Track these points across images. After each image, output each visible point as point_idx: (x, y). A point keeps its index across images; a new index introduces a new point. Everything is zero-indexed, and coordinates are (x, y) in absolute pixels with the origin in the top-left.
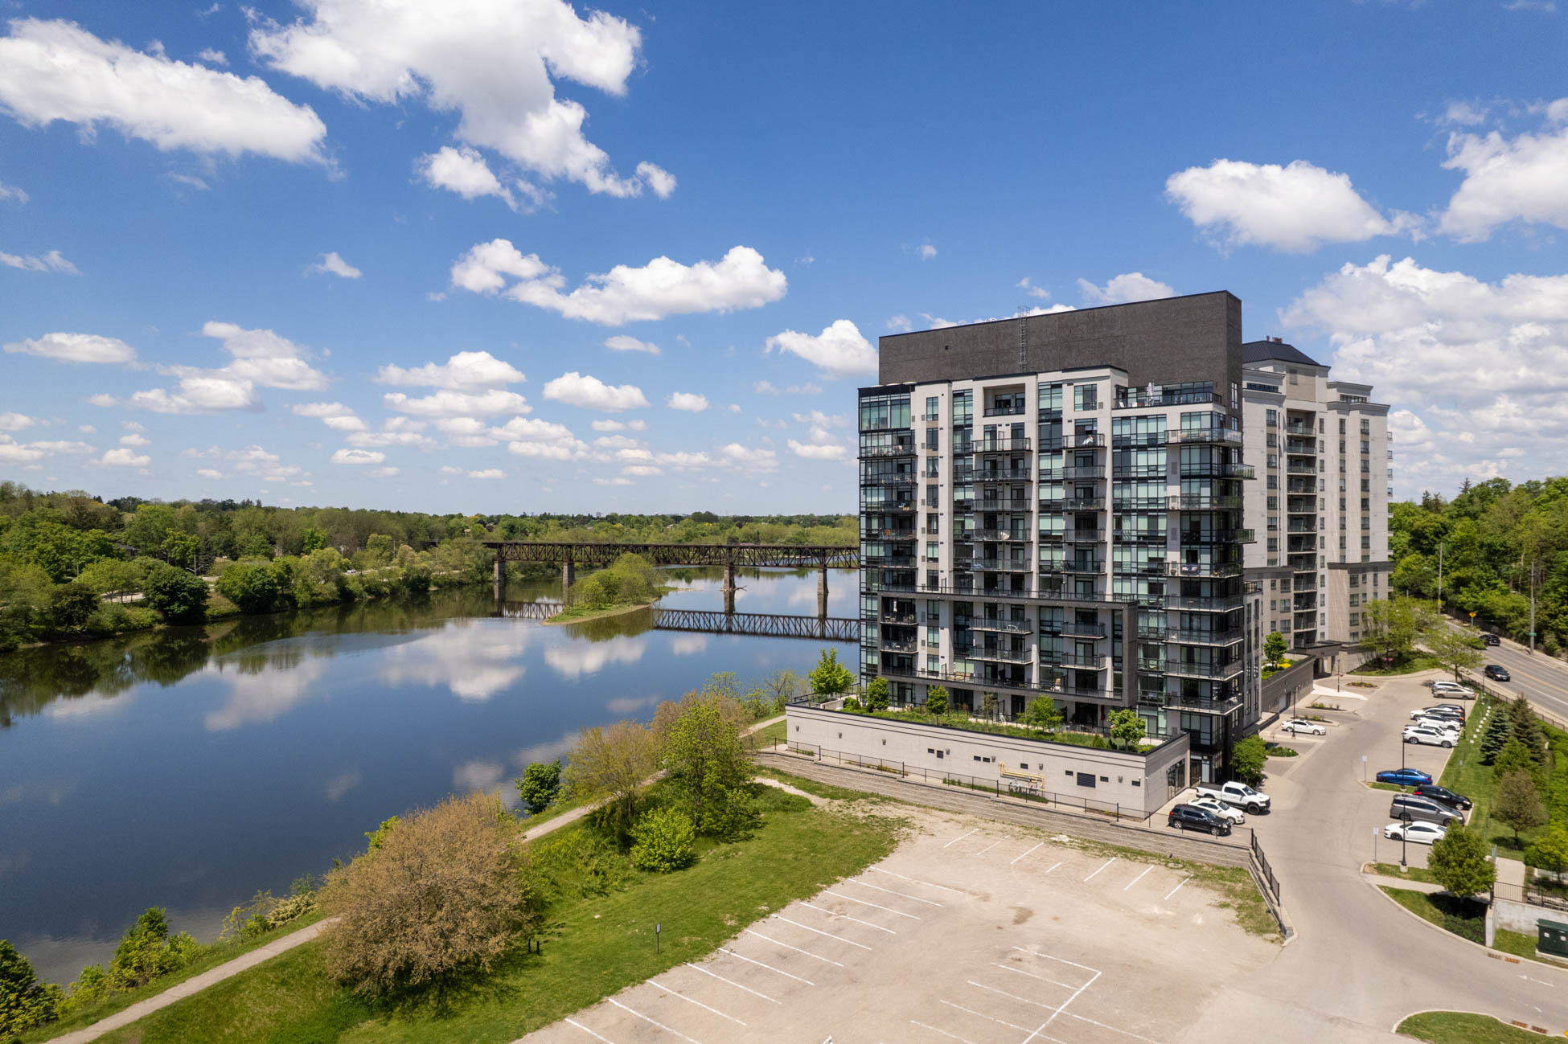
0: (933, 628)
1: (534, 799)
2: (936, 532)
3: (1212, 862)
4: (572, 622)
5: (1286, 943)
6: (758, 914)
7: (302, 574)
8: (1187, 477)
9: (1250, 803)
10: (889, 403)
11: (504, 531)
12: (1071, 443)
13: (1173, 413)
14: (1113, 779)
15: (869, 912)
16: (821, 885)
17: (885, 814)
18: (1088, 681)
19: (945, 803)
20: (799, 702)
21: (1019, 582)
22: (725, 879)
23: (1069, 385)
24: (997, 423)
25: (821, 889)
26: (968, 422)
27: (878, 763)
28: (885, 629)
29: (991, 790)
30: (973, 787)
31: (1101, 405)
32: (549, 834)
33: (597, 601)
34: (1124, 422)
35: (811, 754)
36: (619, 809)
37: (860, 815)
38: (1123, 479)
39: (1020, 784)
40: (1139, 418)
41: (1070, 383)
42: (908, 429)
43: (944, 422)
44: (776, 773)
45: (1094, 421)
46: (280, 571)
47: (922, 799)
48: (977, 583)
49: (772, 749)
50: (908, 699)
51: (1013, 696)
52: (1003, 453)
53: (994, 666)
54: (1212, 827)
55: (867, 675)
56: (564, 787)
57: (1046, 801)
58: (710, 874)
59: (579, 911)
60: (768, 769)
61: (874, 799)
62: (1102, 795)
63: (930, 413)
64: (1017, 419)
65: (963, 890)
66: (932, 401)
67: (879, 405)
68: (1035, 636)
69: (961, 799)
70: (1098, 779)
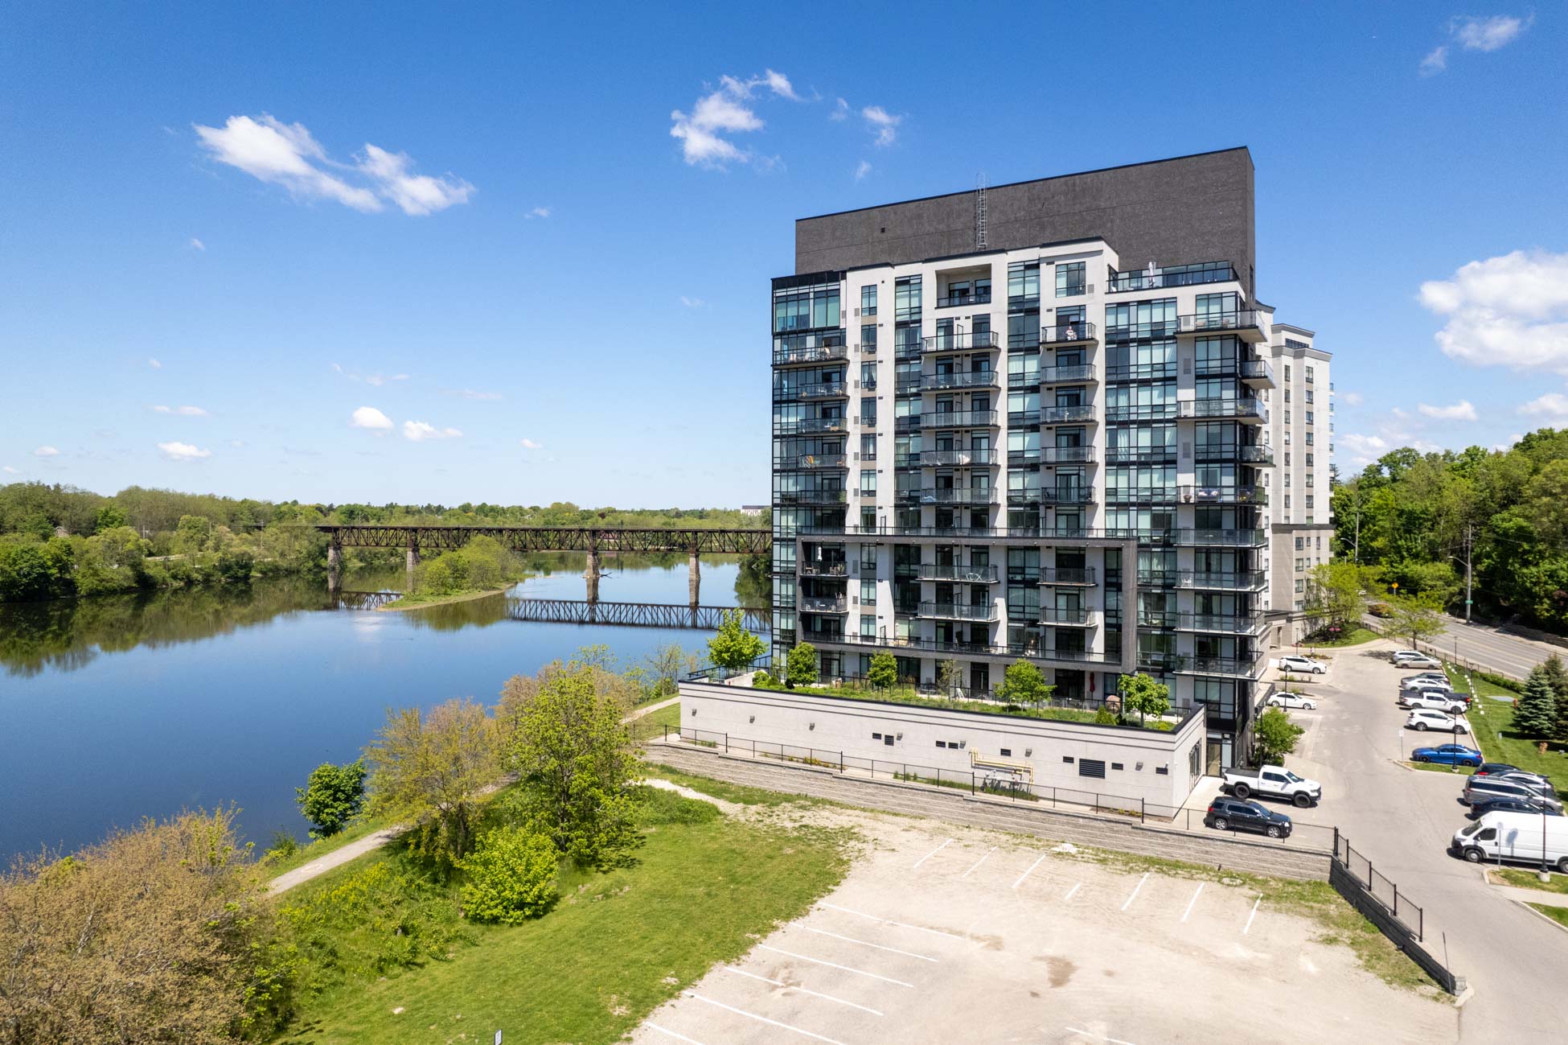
0: (869, 577)
1: (323, 816)
2: (873, 457)
3: (1278, 874)
4: (412, 608)
5: (1460, 1001)
6: (662, 993)
7: (87, 556)
8: (1203, 377)
9: (1298, 793)
10: (812, 295)
11: (342, 517)
12: (1052, 336)
13: (1186, 297)
14: (1129, 766)
15: (835, 979)
16: (752, 936)
17: (822, 823)
18: (1073, 640)
19: (900, 805)
20: (693, 678)
21: (981, 517)
22: (606, 932)
23: (1048, 264)
24: (954, 316)
25: (753, 942)
26: (915, 317)
27: (806, 754)
28: (806, 583)
29: (965, 787)
30: (937, 782)
31: (1092, 287)
32: (333, 871)
33: (442, 585)
34: (1120, 309)
35: (713, 745)
36: (444, 830)
37: (789, 825)
38: (1120, 382)
39: (999, 776)
40: (1140, 303)
41: (1050, 261)
42: (837, 328)
43: (886, 319)
44: (667, 770)
45: (1081, 309)
46: (58, 552)
47: (866, 801)
48: (928, 519)
49: (661, 740)
50: (835, 672)
51: (973, 664)
52: (962, 353)
53: (948, 626)
54: (1269, 826)
55: (781, 643)
56: (370, 799)
57: (1036, 798)
58: (583, 924)
59: (369, 1001)
60: (657, 766)
61: (802, 802)
62: (1115, 788)
63: (865, 305)
64: (980, 309)
65: (960, 934)
66: (869, 291)
67: (799, 298)
68: (1003, 587)
69: (923, 799)
70: (1108, 766)
